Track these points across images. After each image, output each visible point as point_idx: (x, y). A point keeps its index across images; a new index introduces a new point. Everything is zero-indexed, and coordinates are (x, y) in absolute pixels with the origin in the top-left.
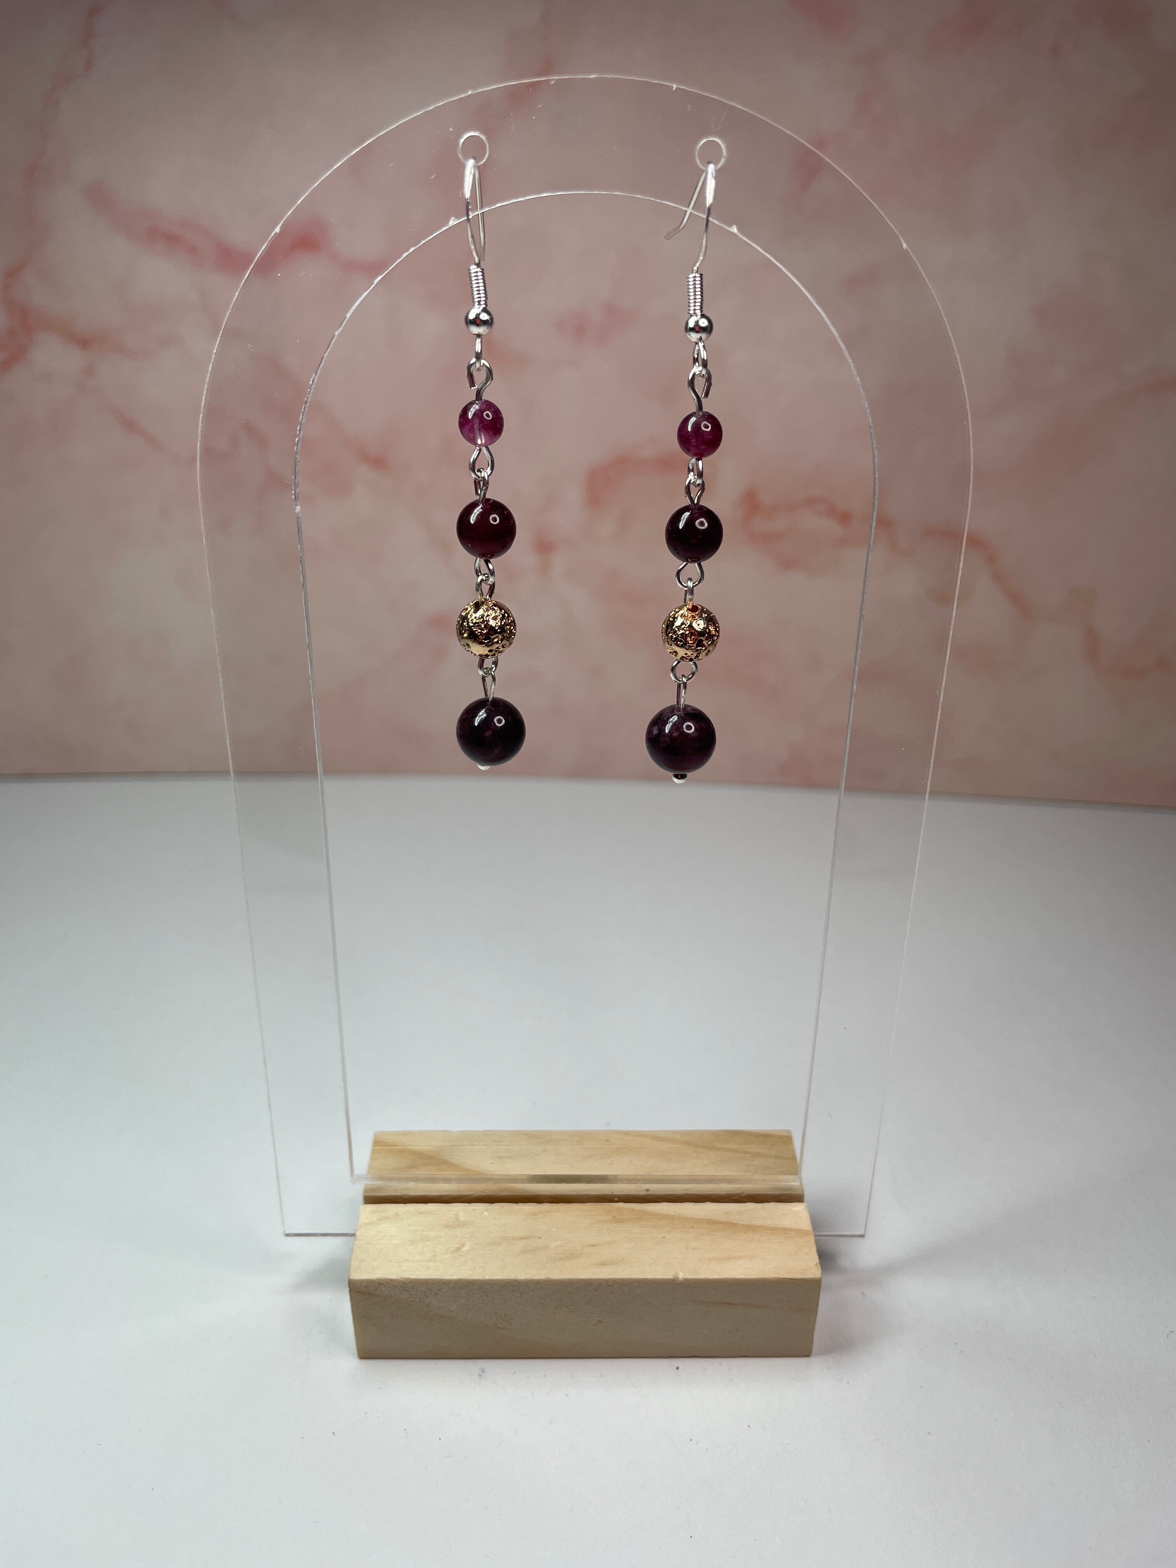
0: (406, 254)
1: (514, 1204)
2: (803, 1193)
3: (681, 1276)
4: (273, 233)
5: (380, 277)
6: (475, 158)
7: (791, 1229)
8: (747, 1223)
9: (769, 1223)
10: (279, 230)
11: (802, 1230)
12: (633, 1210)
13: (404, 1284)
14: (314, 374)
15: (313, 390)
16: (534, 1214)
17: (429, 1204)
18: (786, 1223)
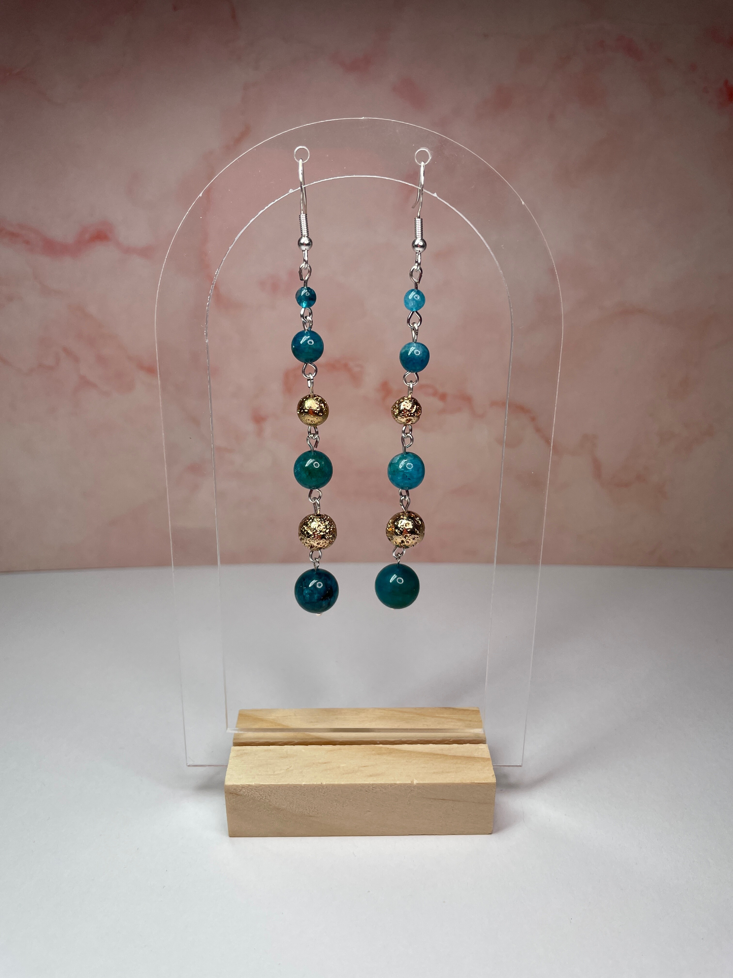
0: (266, 208)
1: (320, 746)
2: (485, 738)
3: (415, 782)
4: (198, 197)
5: (253, 219)
6: (302, 160)
7: (478, 758)
8: (453, 755)
9: (466, 754)
10: (201, 195)
11: (485, 758)
12: (388, 748)
13: (256, 787)
14: (218, 269)
15: (216, 278)
16: (331, 751)
17: (271, 746)
18: (476, 755)
